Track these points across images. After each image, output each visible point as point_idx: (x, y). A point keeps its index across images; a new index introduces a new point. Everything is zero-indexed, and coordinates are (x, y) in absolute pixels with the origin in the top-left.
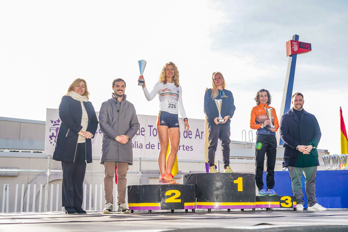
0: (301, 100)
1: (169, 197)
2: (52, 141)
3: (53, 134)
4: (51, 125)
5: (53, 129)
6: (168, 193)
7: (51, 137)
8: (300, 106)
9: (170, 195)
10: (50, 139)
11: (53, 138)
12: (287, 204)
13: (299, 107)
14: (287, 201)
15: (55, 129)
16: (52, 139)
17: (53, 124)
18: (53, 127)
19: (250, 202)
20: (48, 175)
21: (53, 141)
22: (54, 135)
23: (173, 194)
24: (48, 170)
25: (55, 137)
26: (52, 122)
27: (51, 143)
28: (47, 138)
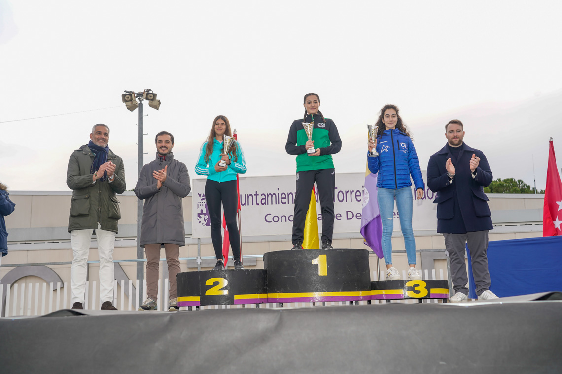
0: (458, 131)
1: (210, 287)
2: (200, 220)
3: (202, 210)
4: (199, 199)
5: (201, 205)
6: (209, 282)
7: (199, 215)
8: (458, 140)
9: (212, 284)
10: (198, 218)
11: (202, 216)
12: (418, 292)
13: (456, 141)
14: (416, 289)
15: (204, 204)
16: (200, 218)
17: (202, 198)
18: (202, 201)
19: (342, 291)
20: (199, 263)
21: (202, 220)
22: (203, 212)
23: (216, 284)
24: (199, 257)
25: (205, 214)
26: (200, 195)
27: (200, 222)
28: (195, 217)
